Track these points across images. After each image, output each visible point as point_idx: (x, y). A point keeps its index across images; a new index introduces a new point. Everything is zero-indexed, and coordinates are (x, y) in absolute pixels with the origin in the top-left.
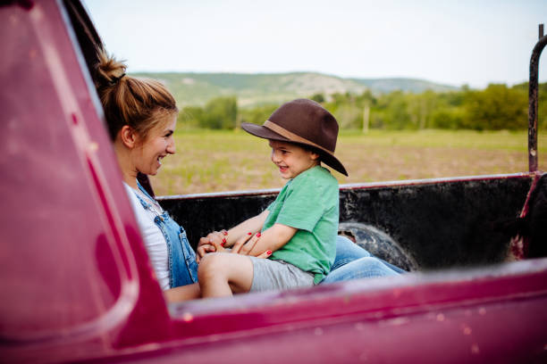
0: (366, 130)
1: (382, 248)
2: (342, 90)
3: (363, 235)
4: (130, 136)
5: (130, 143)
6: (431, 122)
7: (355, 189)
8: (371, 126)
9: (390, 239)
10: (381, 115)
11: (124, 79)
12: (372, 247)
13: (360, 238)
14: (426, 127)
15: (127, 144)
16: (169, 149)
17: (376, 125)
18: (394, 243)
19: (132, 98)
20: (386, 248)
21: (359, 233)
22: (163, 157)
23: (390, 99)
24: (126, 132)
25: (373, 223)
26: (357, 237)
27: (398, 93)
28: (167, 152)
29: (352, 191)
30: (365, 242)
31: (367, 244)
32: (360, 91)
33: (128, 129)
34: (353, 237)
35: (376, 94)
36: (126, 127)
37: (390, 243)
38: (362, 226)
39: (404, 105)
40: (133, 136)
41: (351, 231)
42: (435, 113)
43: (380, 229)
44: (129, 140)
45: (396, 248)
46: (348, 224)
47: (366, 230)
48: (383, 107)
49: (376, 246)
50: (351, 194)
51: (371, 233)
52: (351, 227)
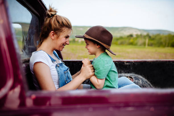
0: (147, 46)
1: (143, 84)
2: (139, 33)
3: (136, 78)
4: (53, 35)
5: (53, 38)
6: (170, 45)
7: (134, 61)
8: (149, 45)
9: (147, 81)
10: (152, 42)
11: (55, 15)
12: (140, 83)
13: (135, 79)
14: (168, 46)
15: (52, 38)
16: (67, 43)
17: (150, 45)
18: (149, 83)
19: (56, 22)
20: (145, 84)
21: (135, 78)
22: (64, 45)
23: (156, 36)
24: (52, 34)
25: (141, 75)
26: (134, 79)
27: (159, 35)
28: (66, 44)
29: (133, 62)
30: (137, 81)
31: (138, 82)
32: (145, 34)
33: (53, 32)
34: (133, 79)
35: (151, 35)
36: (53, 31)
37: (147, 82)
38: (136, 75)
39: (161, 39)
40: (55, 36)
41: (132, 77)
42: (171, 42)
43: (143, 77)
44: (53, 37)
45: (149, 84)
46: (131, 74)
47: (138, 77)
48: (153, 39)
49: (141, 83)
50: (133, 63)
51: (139, 78)
52: (132, 75)
